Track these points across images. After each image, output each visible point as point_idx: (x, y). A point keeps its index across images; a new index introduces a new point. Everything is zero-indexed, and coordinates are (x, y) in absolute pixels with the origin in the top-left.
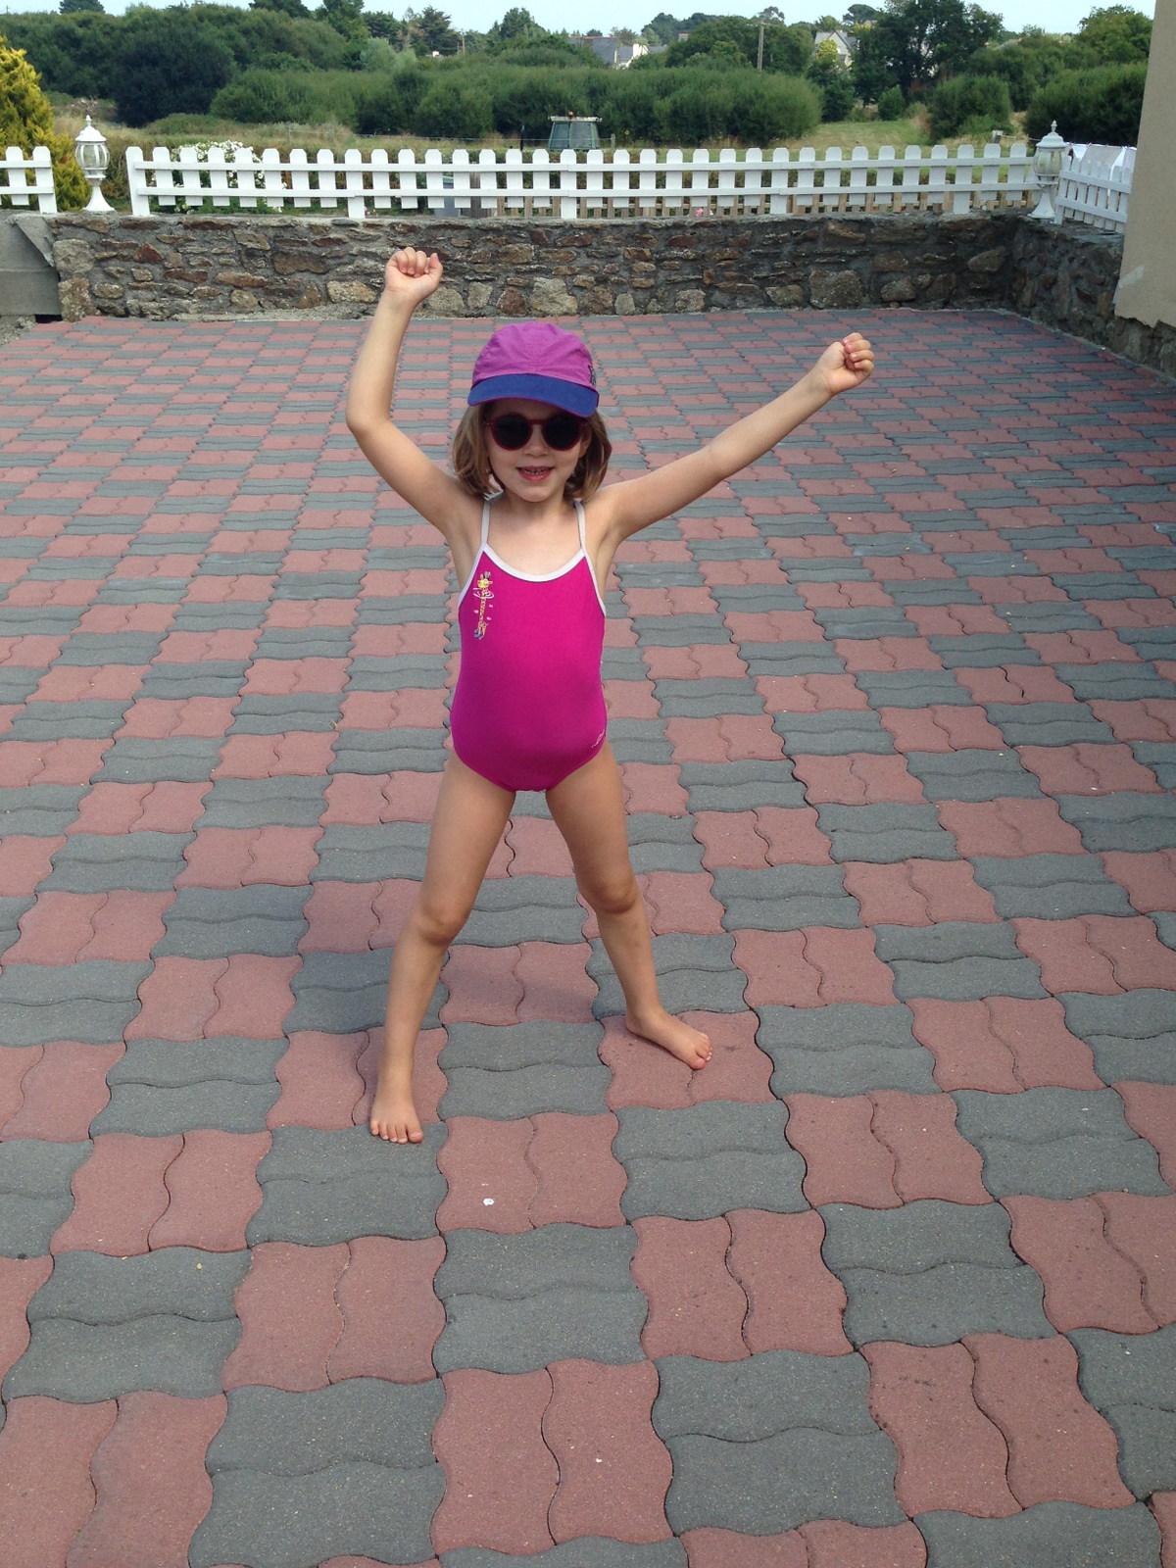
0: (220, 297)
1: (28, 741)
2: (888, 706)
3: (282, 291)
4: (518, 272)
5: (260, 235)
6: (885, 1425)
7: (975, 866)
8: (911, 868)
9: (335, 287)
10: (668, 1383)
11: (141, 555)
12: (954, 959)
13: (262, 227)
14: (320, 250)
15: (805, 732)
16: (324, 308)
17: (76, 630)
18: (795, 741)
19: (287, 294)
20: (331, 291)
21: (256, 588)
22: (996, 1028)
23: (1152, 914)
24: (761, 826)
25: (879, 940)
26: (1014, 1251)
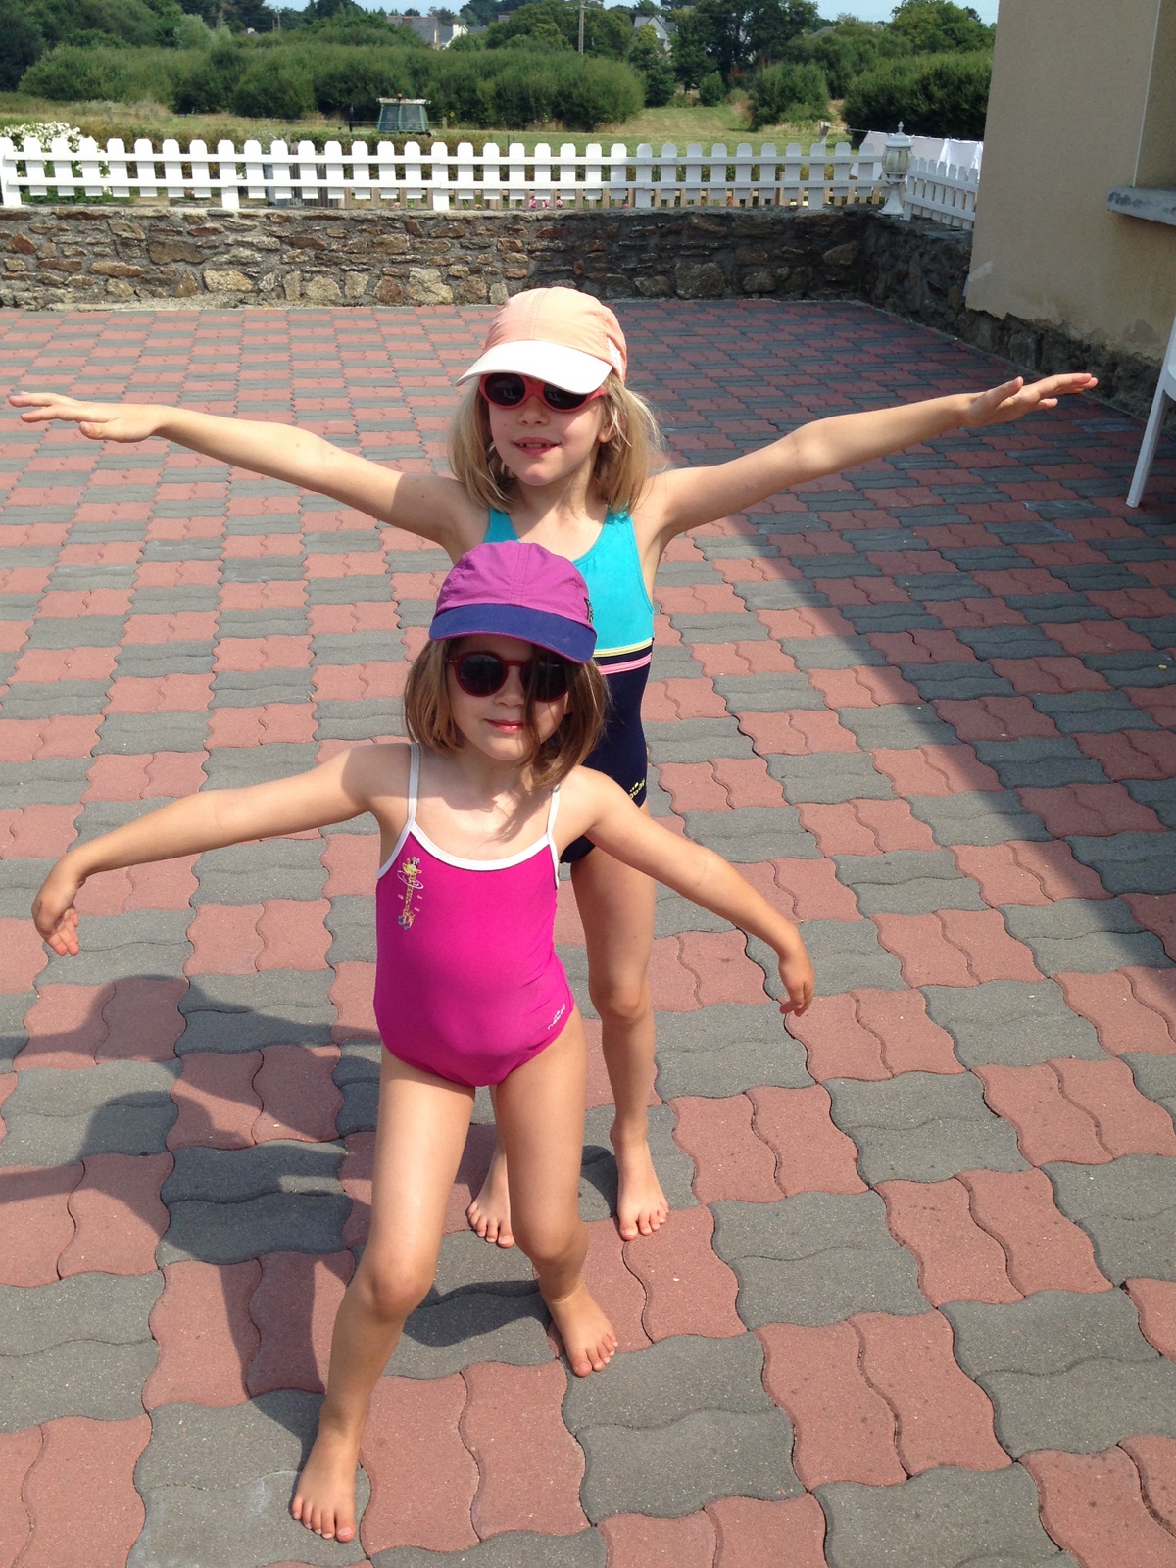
0: (96, 285)
1: (21, 719)
2: (813, 668)
3: (158, 280)
4: (393, 262)
5: (135, 225)
6: (904, 1242)
7: (911, 803)
8: (856, 806)
9: (212, 276)
10: (723, 1220)
11: (81, 543)
12: (905, 881)
13: (136, 217)
14: (196, 239)
15: (743, 692)
16: (202, 297)
17: (38, 616)
18: (737, 700)
19: (162, 283)
20: (208, 280)
21: (203, 573)
22: (949, 935)
23: (1066, 838)
24: (719, 775)
25: (838, 869)
26: (988, 1108)
